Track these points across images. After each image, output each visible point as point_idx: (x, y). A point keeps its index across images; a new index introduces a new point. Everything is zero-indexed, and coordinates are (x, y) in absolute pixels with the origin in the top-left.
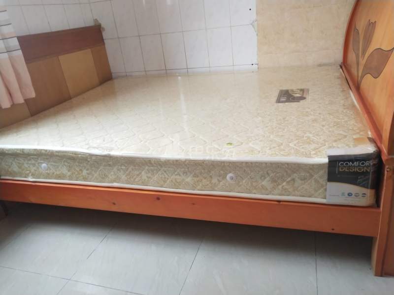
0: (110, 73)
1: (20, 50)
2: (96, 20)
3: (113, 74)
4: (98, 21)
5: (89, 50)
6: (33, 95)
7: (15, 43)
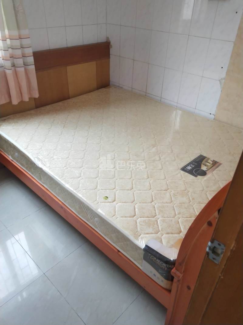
0: (109, 81)
1: (34, 65)
2: (108, 38)
3: (110, 82)
4: (109, 39)
5: (95, 62)
6: (37, 95)
7: (31, 60)
